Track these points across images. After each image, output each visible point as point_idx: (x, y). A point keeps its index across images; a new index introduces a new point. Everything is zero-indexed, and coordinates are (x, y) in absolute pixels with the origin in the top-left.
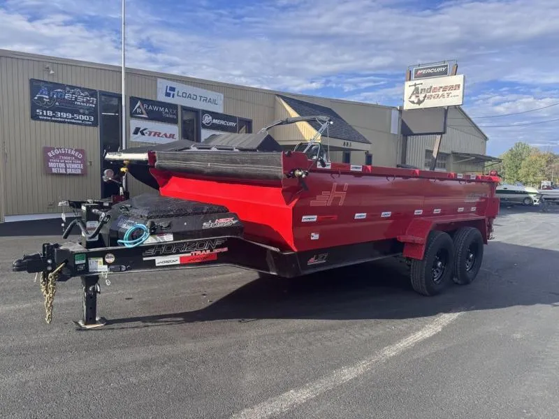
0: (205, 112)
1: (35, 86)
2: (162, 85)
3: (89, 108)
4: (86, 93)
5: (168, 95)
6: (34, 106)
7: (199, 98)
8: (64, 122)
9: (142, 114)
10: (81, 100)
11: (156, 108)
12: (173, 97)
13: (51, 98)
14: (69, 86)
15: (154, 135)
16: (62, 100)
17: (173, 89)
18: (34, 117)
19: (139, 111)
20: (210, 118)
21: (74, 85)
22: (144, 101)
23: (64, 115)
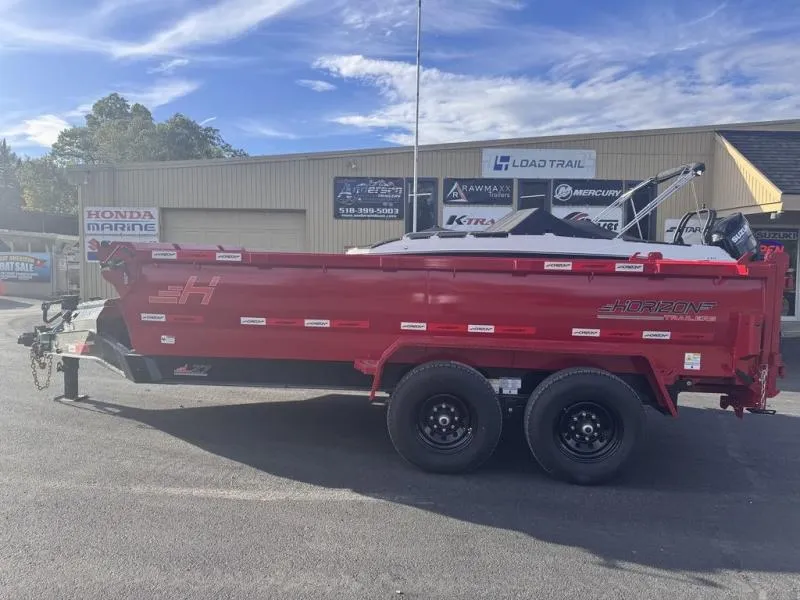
0: (558, 182)
1: (339, 184)
2: (489, 157)
3: (394, 200)
4: (391, 183)
5: (498, 167)
6: (337, 204)
7: (549, 163)
8: (367, 218)
9: (460, 197)
10: (385, 191)
11: (479, 188)
12: (506, 168)
13: (354, 194)
14: (372, 178)
15: (476, 223)
16: (364, 194)
17: (505, 159)
18: (337, 215)
19: (455, 194)
20: (570, 189)
21: (378, 176)
23: (366, 210)
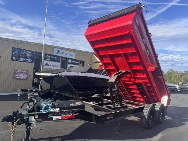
0: (69, 59)
1: (14, 50)
2: (56, 50)
3: (31, 57)
4: (31, 52)
5: (57, 53)
6: (13, 56)
7: (67, 54)
8: (22, 61)
9: (48, 59)
10: (29, 54)
11: (53, 57)
12: (59, 54)
13: (18, 54)
14: (25, 50)
15: (52, 66)
16: (22, 54)
17: (59, 51)
18: (12, 59)
19: (47, 58)
20: (71, 60)
21: (27, 49)
22: (49, 55)
23: (22, 59)
